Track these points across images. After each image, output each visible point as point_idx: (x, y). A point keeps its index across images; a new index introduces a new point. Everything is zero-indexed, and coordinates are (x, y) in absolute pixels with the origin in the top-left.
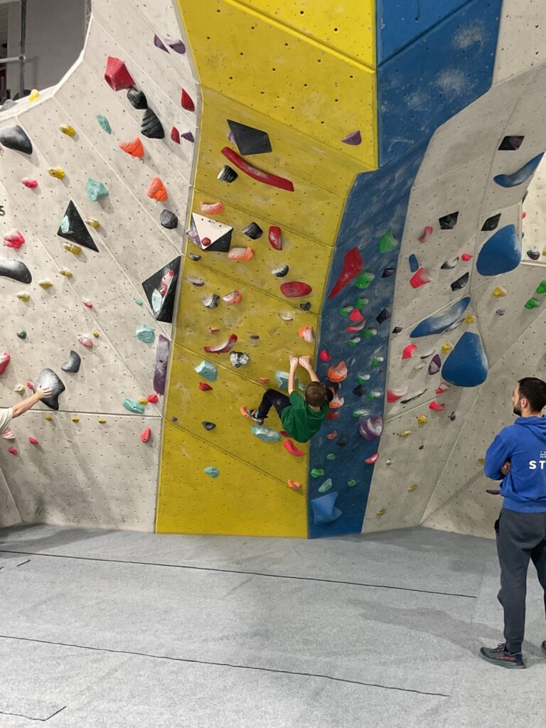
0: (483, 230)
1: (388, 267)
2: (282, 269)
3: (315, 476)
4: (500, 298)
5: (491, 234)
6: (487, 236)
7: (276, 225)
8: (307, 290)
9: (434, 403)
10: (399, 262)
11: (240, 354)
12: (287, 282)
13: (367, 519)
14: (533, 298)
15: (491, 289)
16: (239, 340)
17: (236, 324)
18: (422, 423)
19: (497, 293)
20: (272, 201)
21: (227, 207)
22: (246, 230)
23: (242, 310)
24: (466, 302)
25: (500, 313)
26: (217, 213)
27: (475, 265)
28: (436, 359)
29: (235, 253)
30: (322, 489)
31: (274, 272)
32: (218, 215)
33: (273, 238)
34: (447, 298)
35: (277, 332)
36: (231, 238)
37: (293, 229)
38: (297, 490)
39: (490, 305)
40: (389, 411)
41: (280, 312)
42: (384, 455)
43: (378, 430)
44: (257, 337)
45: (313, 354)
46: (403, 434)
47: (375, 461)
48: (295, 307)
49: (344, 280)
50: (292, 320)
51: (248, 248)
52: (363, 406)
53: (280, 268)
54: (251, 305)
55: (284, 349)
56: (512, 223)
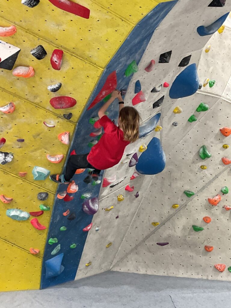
0: (179, 66)
1: (123, 89)
2: (57, 86)
3: (50, 244)
4: (177, 114)
5: (183, 68)
6: (180, 70)
7: (60, 48)
8: (72, 103)
9: (128, 186)
10: (129, 85)
11: (6, 154)
12: (57, 96)
13: (80, 270)
14: (193, 115)
15: (173, 108)
16: (7, 142)
17: (6, 130)
18: (119, 200)
19: (176, 111)
20: (64, 27)
21: (19, 31)
22: (34, 52)
23: (13, 119)
24: (158, 116)
25: (175, 124)
26: (9, 35)
27: (169, 90)
28: (135, 156)
29: (19, 71)
30: (54, 252)
31: (50, 88)
32: (9, 37)
33: (55, 59)
34: (148, 113)
35: (41, 136)
36: (17, 57)
37: (73, 53)
38: (36, 255)
39: (170, 119)
40: (102, 193)
41: (46, 120)
42: (95, 224)
43: (96, 207)
44: (23, 141)
45: (66, 153)
46: (108, 209)
47: (90, 229)
48: (59, 117)
49: (101, 96)
50: (54, 126)
51: (31, 67)
52: (88, 191)
53: (55, 85)
54: (22, 115)
55: (43, 149)
56: (194, 63)
